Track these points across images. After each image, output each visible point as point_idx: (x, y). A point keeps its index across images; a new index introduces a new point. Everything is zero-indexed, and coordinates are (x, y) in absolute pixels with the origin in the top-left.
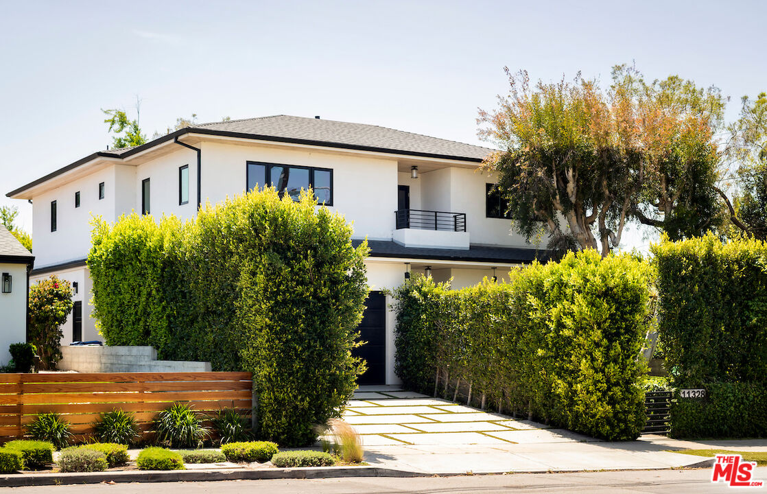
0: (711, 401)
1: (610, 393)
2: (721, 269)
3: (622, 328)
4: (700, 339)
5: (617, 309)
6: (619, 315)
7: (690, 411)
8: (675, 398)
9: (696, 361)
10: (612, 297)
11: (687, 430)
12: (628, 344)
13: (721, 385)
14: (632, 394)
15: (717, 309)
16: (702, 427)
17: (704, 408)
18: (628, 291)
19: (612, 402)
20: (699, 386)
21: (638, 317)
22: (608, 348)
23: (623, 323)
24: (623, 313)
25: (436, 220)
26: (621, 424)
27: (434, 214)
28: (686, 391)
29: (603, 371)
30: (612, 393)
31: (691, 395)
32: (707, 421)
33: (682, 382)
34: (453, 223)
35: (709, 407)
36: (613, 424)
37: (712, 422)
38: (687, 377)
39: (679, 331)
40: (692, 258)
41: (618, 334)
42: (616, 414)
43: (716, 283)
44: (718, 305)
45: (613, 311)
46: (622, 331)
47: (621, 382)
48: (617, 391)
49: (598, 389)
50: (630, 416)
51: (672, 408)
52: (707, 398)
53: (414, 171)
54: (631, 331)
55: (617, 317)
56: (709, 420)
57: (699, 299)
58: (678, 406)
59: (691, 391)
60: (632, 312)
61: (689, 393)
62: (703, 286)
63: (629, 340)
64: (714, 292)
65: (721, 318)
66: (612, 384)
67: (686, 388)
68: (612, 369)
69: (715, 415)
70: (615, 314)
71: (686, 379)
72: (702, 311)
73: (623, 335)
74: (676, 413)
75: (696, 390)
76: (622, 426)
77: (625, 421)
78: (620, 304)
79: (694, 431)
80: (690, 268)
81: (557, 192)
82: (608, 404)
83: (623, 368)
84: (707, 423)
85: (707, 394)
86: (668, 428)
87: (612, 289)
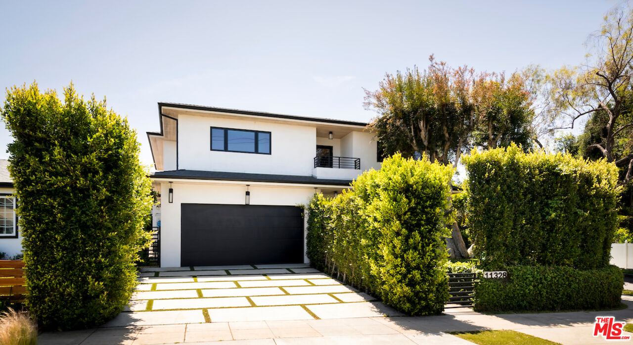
0: (511, 281)
1: (410, 276)
2: (523, 174)
3: (422, 220)
4: (502, 230)
5: (417, 204)
6: (419, 209)
7: (492, 290)
8: (478, 279)
9: (498, 248)
10: (413, 194)
11: (489, 305)
12: (430, 233)
13: (521, 268)
14: (432, 276)
15: (519, 206)
16: (502, 302)
17: (505, 287)
18: (428, 188)
19: (412, 284)
20: (501, 269)
21: (438, 210)
22: (407, 238)
23: (424, 216)
24: (424, 207)
25: (339, 162)
26: (422, 302)
27: (338, 158)
28: (489, 273)
29: (402, 257)
30: (411, 275)
31: (494, 276)
32: (507, 297)
33: (486, 265)
34: (354, 164)
35: (509, 286)
36: (414, 302)
37: (512, 298)
38: (490, 261)
39: (483, 224)
40: (496, 164)
41: (419, 225)
42: (417, 294)
43: (517, 185)
44: (519, 203)
45: (413, 205)
46: (423, 222)
47: (421, 266)
48: (417, 274)
49: (398, 272)
50: (431, 295)
51: (476, 286)
52: (508, 279)
53: (330, 135)
54: (433, 222)
55: (418, 210)
56: (509, 297)
57: (502, 198)
58: (480, 285)
59: (493, 273)
60: (433, 206)
61: (491, 274)
62: (505, 187)
63: (430, 231)
64: (515, 192)
65: (523, 213)
66: (412, 268)
67: (489, 270)
68: (410, 255)
69: (515, 293)
70: (415, 208)
71: (489, 263)
72: (504, 207)
73: (423, 226)
74: (478, 291)
75: (498, 272)
76: (423, 303)
77: (426, 299)
78: (421, 199)
79: (495, 306)
80: (493, 171)
81: (414, 138)
82: (407, 285)
83: (423, 255)
84: (508, 299)
85: (509, 275)
86: (472, 302)
87: (412, 186)
